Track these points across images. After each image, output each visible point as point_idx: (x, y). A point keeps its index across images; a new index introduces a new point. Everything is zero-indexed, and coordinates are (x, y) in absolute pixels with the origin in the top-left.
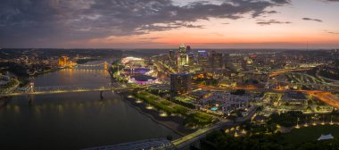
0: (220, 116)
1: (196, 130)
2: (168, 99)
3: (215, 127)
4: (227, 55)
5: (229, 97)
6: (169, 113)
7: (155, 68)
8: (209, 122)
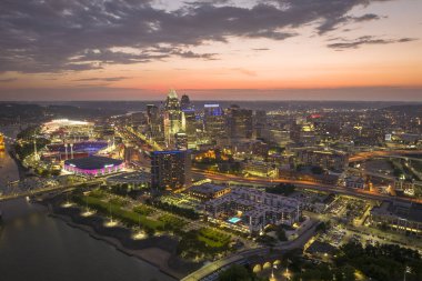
0: (245, 235)
1: (201, 264)
2: (148, 202)
3: (235, 258)
4: (261, 114)
5: (263, 196)
6: (149, 231)
7: (119, 141)
8: (225, 248)
